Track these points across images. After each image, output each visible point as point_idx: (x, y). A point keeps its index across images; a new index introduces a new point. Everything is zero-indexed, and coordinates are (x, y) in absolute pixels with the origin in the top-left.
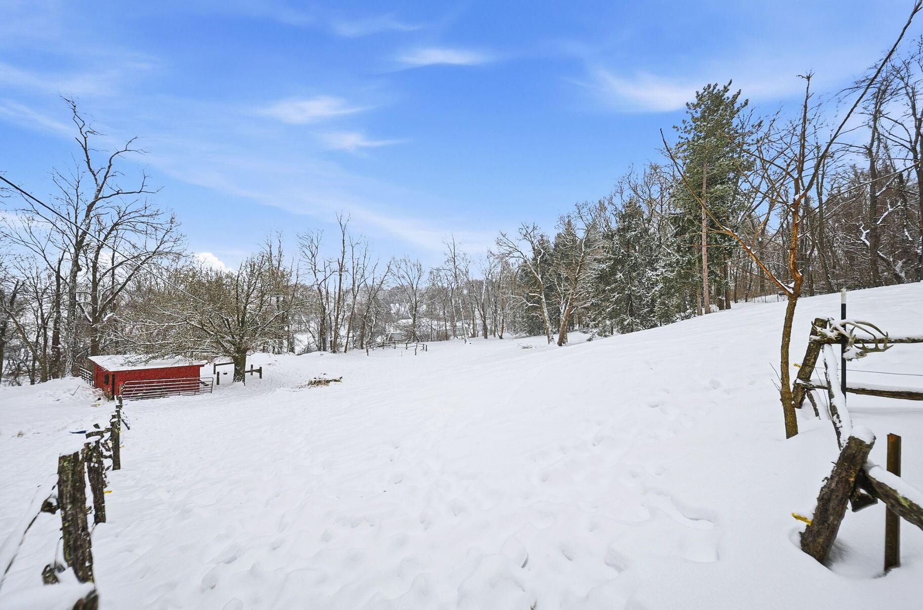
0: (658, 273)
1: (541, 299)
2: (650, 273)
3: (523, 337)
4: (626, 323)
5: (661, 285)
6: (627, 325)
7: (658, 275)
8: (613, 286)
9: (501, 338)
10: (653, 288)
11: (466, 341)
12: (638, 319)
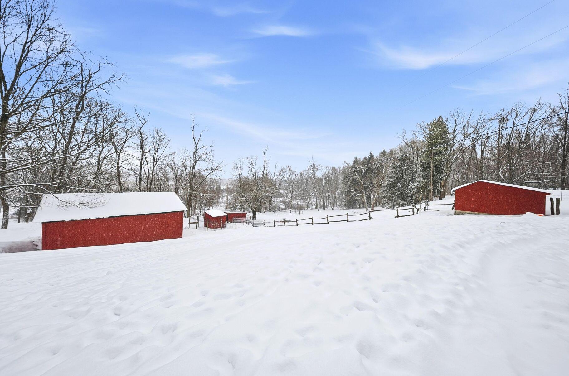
0: (414, 185)
1: (363, 192)
2: (411, 184)
3: (344, 209)
4: (401, 204)
5: (416, 189)
6: (402, 204)
7: (415, 186)
8: (396, 188)
9: (333, 209)
10: (413, 190)
11: (318, 210)
12: (406, 202)
